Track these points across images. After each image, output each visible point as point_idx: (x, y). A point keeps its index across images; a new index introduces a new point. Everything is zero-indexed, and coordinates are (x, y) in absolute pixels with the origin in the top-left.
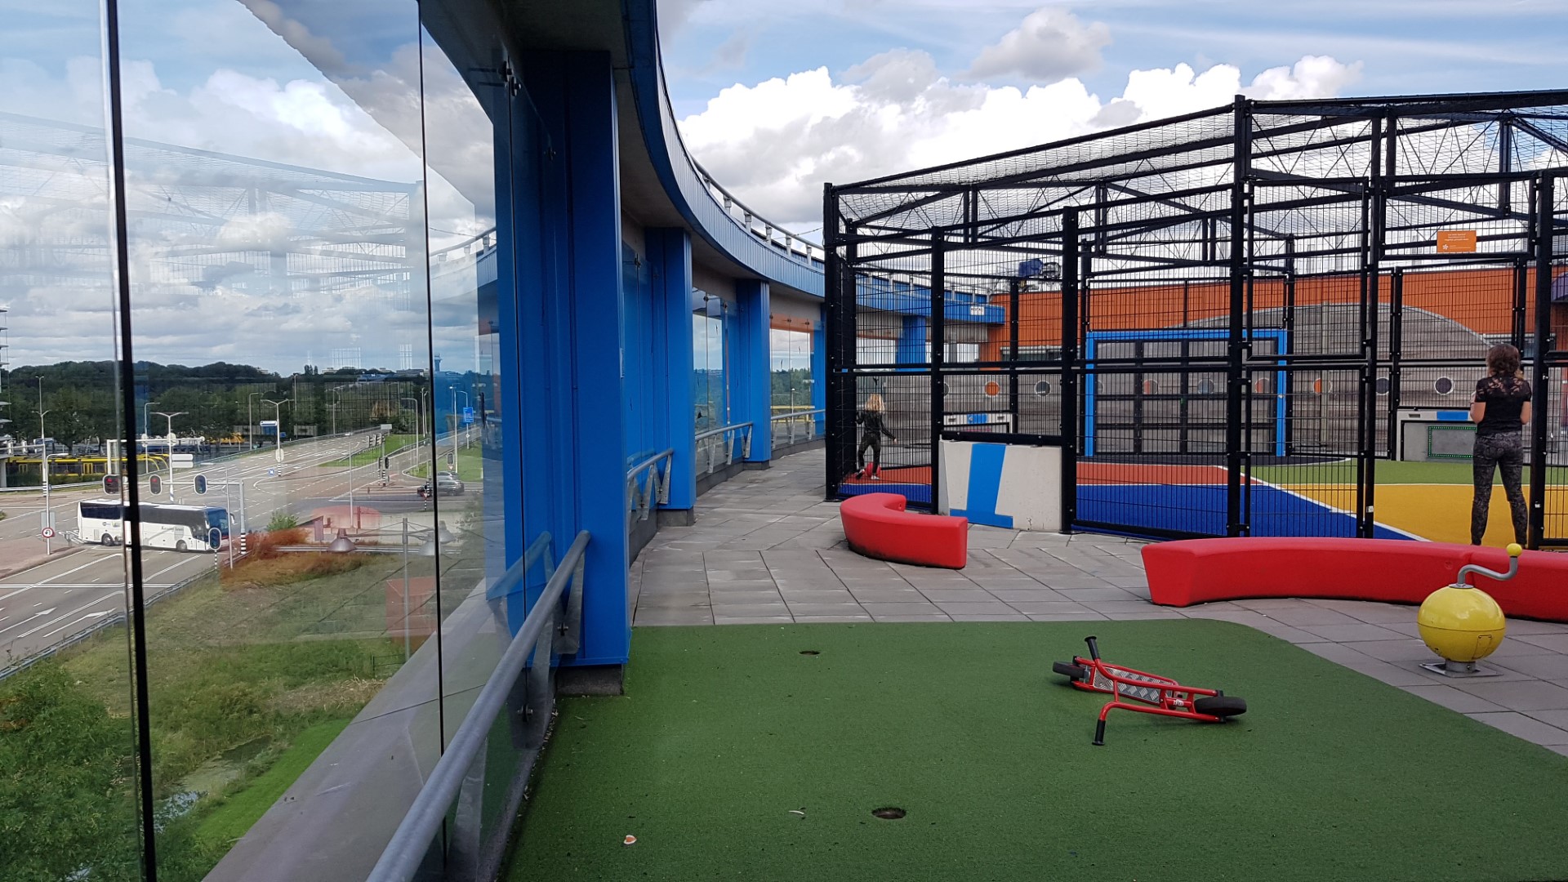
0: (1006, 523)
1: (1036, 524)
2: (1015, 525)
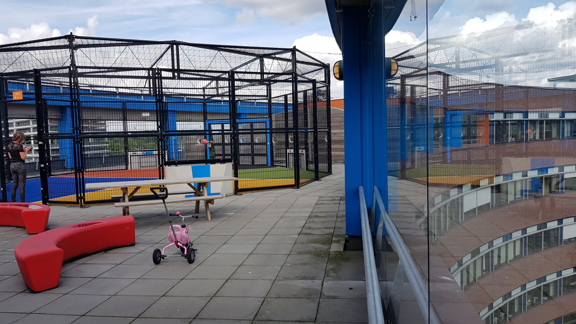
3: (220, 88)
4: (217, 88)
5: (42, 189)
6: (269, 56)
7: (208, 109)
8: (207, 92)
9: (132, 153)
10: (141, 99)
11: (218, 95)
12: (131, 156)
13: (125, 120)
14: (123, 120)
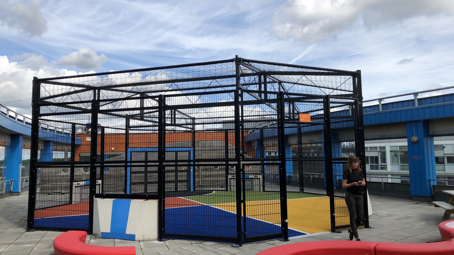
0: (132, 238)
1: (147, 237)
2: (136, 238)
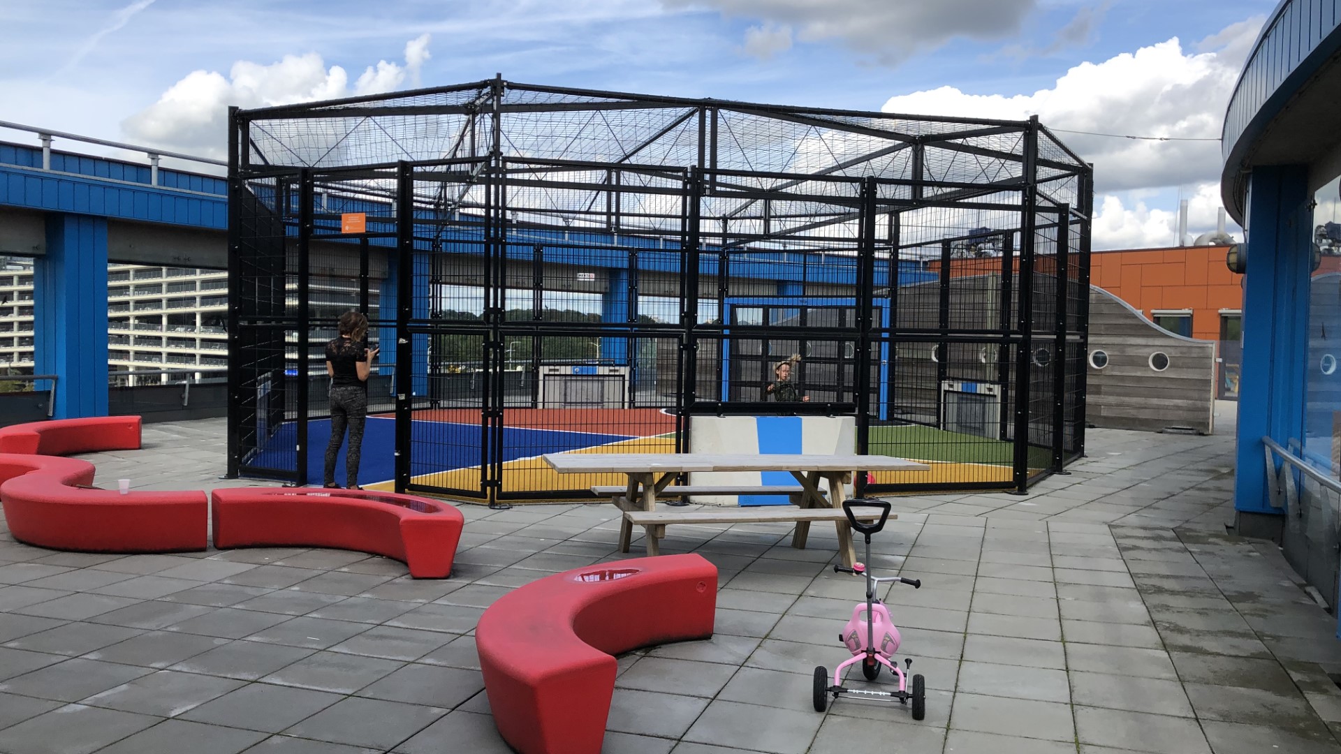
3: (773, 217)
4: (767, 218)
5: (396, 454)
6: (940, 140)
7: (733, 270)
8: (735, 227)
9: (547, 368)
10: (564, 238)
11: (767, 236)
12: (545, 375)
13: (538, 287)
14: (533, 289)
